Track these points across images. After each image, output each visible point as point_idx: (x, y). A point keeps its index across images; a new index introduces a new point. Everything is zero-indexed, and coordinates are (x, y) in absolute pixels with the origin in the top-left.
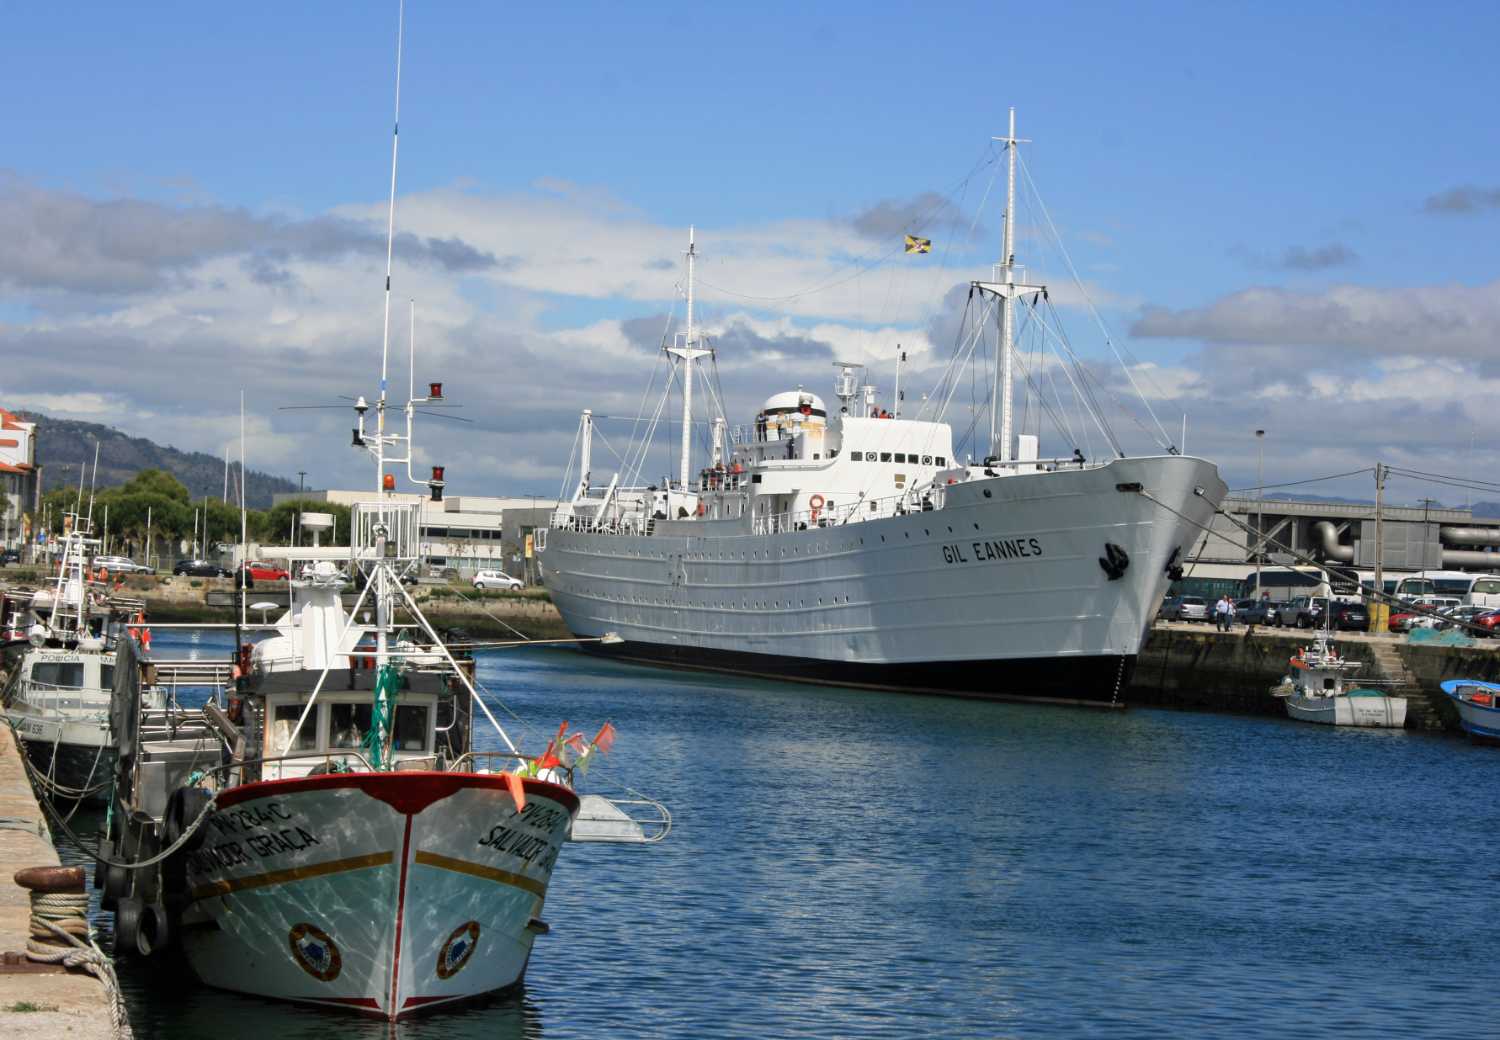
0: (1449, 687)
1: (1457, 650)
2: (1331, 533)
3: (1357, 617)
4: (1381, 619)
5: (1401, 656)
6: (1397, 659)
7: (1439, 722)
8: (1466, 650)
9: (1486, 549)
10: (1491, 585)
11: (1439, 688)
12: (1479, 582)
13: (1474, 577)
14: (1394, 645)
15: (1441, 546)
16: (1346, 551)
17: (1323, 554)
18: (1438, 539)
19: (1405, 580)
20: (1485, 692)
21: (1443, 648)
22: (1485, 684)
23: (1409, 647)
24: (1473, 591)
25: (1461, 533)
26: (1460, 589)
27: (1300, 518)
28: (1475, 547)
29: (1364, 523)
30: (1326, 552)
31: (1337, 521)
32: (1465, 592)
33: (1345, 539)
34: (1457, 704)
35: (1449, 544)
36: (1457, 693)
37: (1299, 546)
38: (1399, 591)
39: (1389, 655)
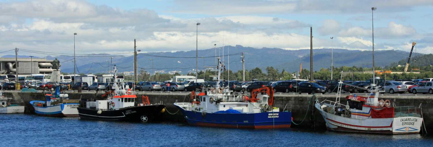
0: (31, 103)
1: (33, 93)
2: (11, 65)
3: (12, 86)
4: (18, 87)
5: (20, 95)
6: (19, 96)
7: (29, 111)
8: (35, 93)
9: (50, 68)
10: (49, 77)
11: (29, 103)
12: (45, 76)
13: (44, 75)
14: (18, 93)
15: (39, 67)
16: (15, 70)
17: (9, 71)
18: (38, 66)
19: (27, 77)
20: (41, 103)
21: (30, 93)
22: (41, 101)
23: (22, 93)
24: (44, 78)
25: (44, 64)
26: (41, 78)
27: (3, 62)
28: (48, 67)
29: (19, 63)
30: (10, 70)
31: (12, 62)
32: (42, 79)
33: (14, 67)
34: (34, 107)
35: (41, 67)
36: (33, 104)
37: (3, 69)
38: (26, 79)
39: (16, 95)
